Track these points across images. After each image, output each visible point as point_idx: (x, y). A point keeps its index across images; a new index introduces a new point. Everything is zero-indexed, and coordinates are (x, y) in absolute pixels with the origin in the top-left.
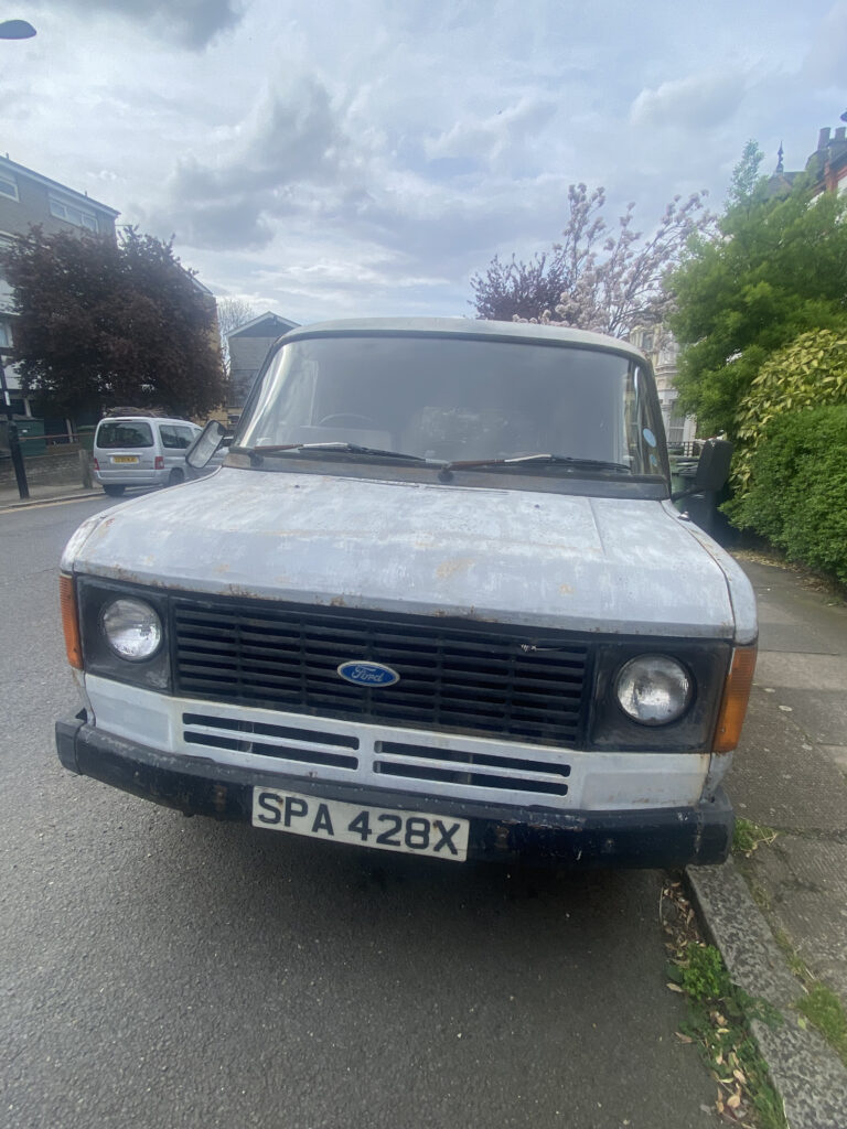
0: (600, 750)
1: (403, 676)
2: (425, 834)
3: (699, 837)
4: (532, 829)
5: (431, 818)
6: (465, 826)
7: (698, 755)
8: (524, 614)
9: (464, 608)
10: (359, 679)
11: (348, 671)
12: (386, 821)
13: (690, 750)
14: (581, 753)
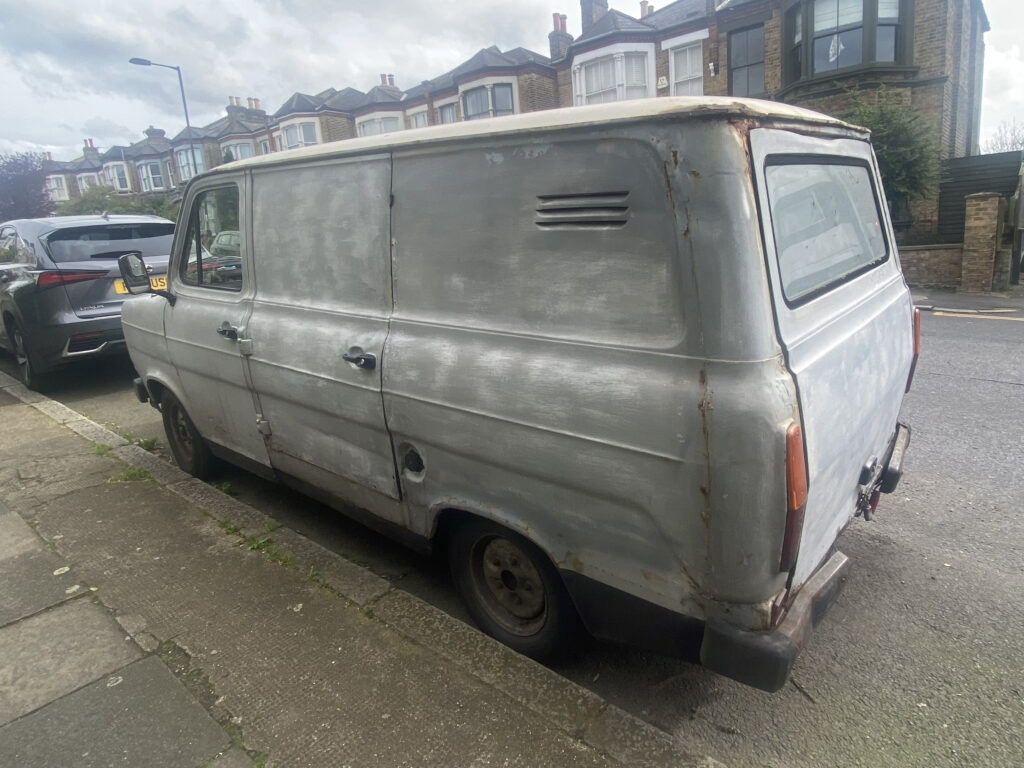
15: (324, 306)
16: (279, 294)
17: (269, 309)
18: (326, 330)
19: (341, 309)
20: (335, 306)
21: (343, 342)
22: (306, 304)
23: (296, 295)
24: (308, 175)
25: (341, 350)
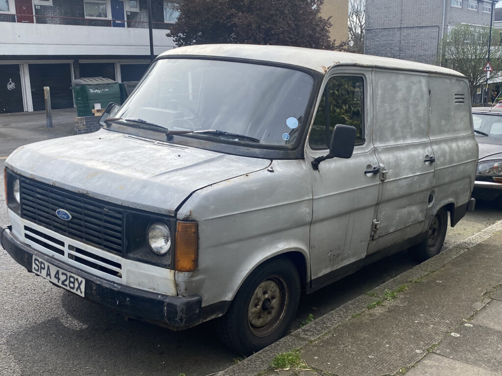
0: (130, 259)
1: (73, 217)
2: (73, 283)
3: (166, 308)
4: (102, 286)
5: (76, 276)
6: (84, 281)
7: (169, 270)
8: (102, 195)
9: (85, 190)
10: (61, 216)
11: (58, 212)
12: (64, 275)
13: (165, 266)
14: (124, 259)
15: (409, 141)
16: (388, 141)
17: (388, 150)
18: (414, 152)
19: (416, 141)
20: (413, 140)
21: (422, 155)
22: (401, 142)
23: (396, 139)
24: (402, 77)
25: (423, 159)
